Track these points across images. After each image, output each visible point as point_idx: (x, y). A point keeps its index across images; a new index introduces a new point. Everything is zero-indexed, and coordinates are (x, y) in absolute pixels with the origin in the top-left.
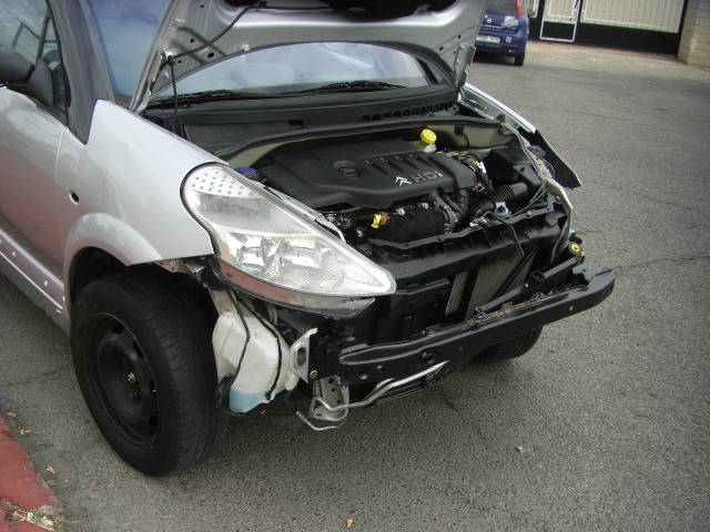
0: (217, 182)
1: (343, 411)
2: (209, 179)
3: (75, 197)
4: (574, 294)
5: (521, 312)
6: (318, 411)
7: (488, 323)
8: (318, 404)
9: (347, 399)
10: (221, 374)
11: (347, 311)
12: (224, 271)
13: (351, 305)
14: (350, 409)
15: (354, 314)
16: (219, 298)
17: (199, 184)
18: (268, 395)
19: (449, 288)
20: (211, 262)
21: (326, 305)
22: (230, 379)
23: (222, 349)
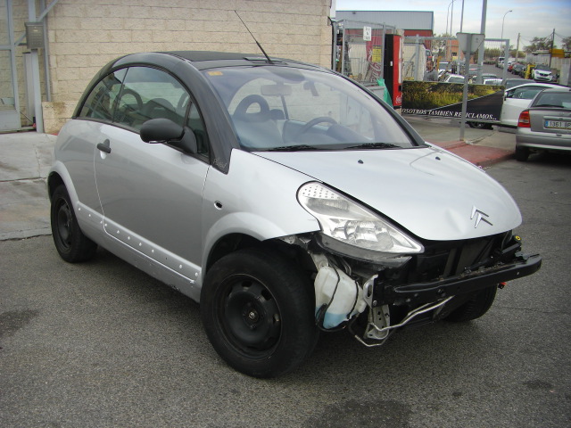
0: (318, 191)
1: (386, 331)
2: (313, 190)
3: (219, 205)
4: (519, 265)
5: (489, 272)
6: (370, 332)
7: (472, 277)
8: (372, 327)
9: (388, 324)
10: (318, 304)
11: (397, 263)
12: (324, 241)
13: (399, 260)
14: (391, 330)
15: (400, 265)
16: (317, 259)
17: (307, 193)
18: (348, 316)
19: (447, 256)
20: (315, 237)
21: (385, 259)
22: (325, 307)
23: (322, 288)
